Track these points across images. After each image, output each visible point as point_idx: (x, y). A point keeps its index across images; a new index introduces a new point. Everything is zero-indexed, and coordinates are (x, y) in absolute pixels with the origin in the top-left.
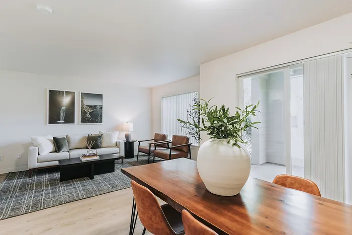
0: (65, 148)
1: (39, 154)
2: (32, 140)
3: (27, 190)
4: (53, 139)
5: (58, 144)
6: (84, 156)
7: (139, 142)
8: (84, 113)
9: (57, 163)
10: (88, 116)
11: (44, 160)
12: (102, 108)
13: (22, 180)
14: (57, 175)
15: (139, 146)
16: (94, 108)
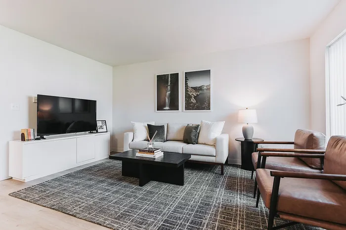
4: (147, 125)
8: (188, 97)
10: (193, 100)
16: (200, 90)
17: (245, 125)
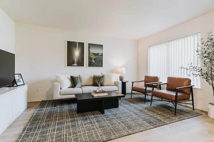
0: (79, 85)
1: (61, 89)
2: (56, 77)
3: (52, 120)
4: (70, 77)
5: (74, 81)
6: (96, 92)
7: (133, 83)
8: (90, 59)
9: (74, 96)
10: (93, 61)
11: (64, 93)
12: (102, 55)
13: (49, 108)
14: (74, 106)
15: (132, 86)
16: (97, 55)
17: (121, 75)
